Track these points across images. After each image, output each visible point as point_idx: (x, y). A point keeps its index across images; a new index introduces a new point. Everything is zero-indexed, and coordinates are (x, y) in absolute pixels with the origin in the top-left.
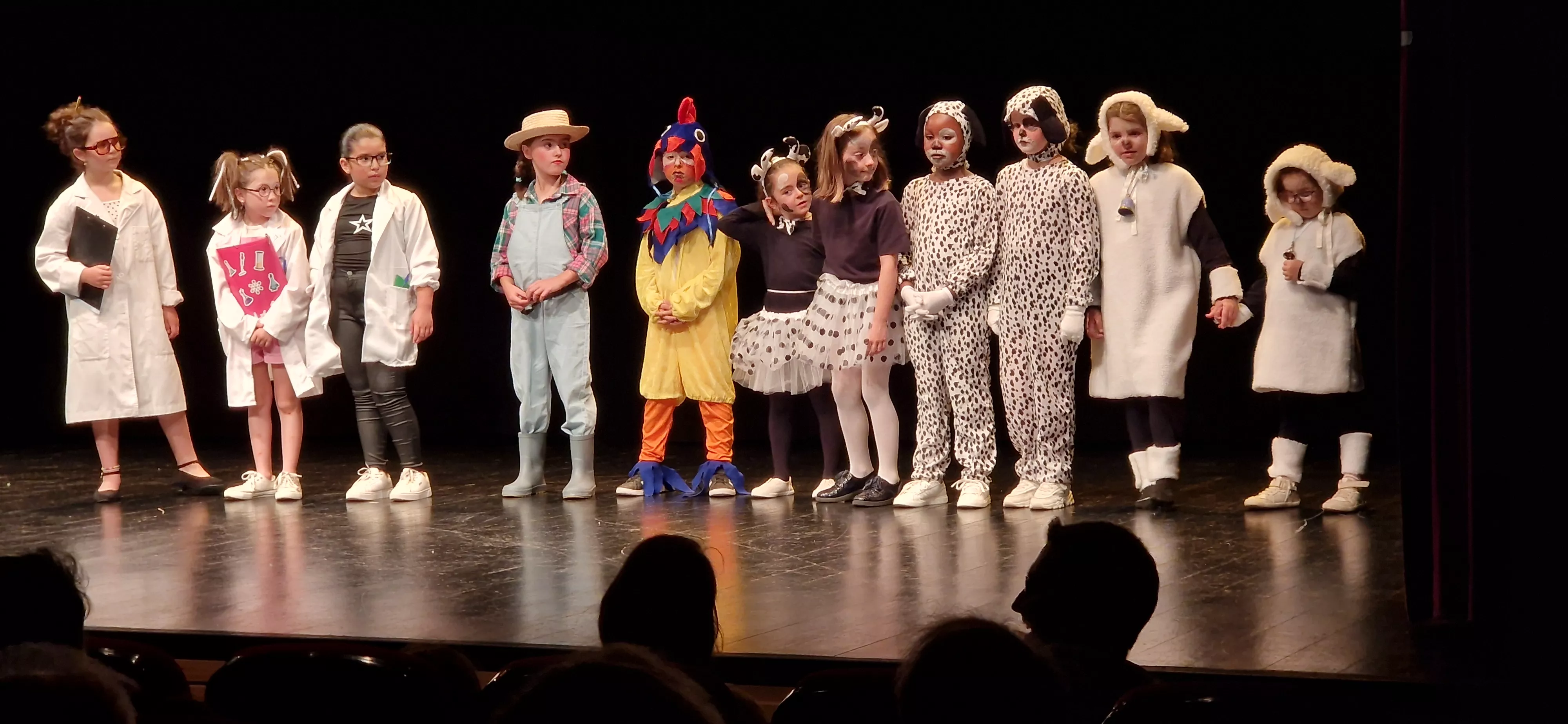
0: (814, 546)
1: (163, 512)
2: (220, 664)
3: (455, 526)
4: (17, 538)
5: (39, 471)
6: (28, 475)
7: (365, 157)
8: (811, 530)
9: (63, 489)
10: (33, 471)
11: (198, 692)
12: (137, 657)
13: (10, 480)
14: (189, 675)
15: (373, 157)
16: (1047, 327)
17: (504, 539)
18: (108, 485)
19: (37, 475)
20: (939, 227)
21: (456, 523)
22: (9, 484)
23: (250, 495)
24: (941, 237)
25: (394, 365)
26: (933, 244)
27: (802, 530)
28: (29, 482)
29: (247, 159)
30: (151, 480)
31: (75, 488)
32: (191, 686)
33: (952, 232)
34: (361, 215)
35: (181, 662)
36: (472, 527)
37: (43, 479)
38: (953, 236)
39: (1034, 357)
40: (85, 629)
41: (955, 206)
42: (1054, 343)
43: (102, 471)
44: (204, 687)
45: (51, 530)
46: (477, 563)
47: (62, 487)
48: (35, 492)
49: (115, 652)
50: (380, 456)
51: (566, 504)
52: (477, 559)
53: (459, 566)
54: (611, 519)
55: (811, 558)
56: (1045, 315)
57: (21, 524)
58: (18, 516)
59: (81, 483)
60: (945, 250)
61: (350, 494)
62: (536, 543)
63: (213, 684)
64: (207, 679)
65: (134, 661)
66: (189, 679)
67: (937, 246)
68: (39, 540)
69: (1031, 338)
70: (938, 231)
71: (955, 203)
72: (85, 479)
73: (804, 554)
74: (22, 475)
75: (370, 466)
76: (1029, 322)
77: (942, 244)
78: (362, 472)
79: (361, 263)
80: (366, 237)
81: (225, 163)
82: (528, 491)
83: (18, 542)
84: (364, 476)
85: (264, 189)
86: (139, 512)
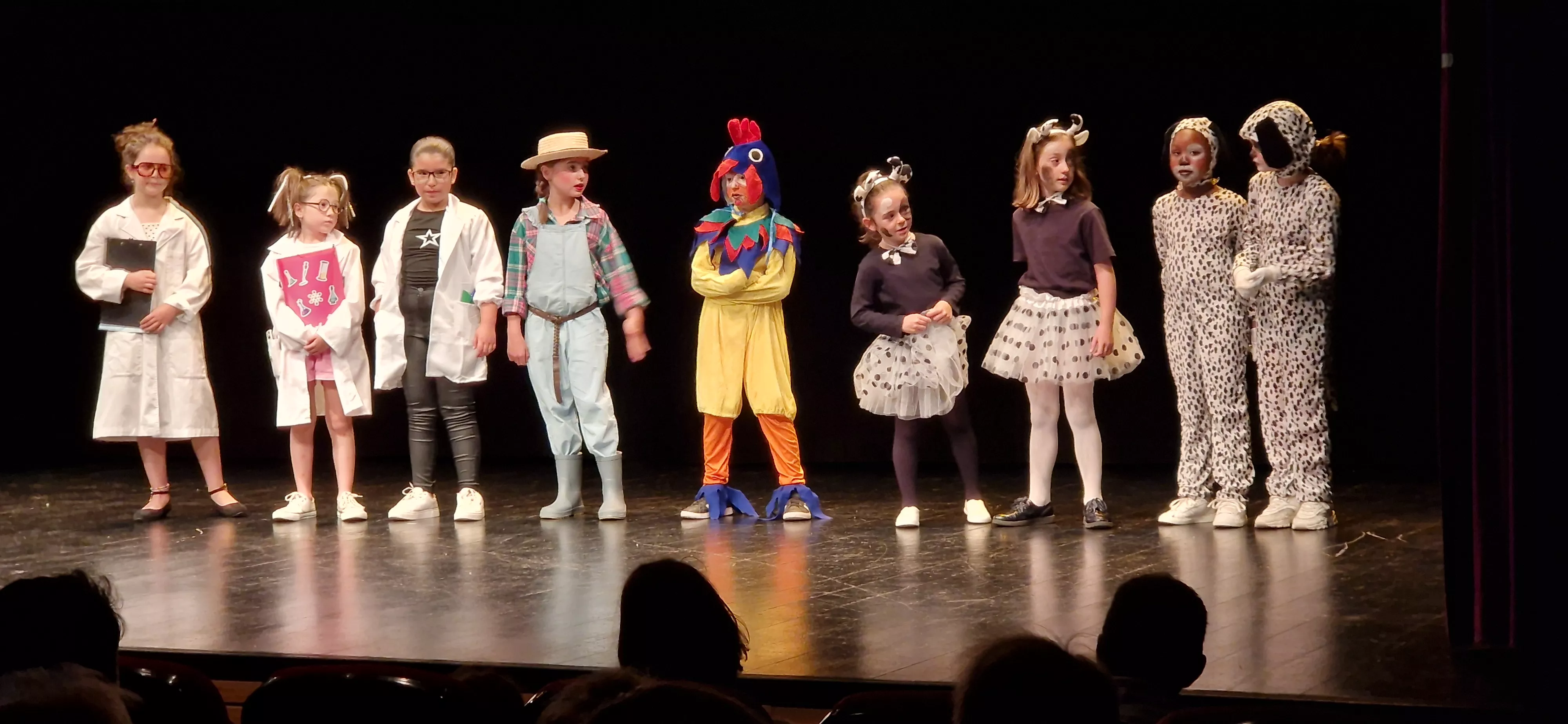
0: (854, 569)
1: (202, 533)
2: (258, 684)
3: (493, 548)
4: (56, 558)
5: (78, 491)
6: (67, 495)
7: (423, 172)
8: (850, 551)
9: (101, 509)
10: (71, 491)
11: (235, 713)
12: (174, 677)
13: (49, 501)
14: (225, 696)
15: (430, 173)
16: (1298, 344)
17: (542, 561)
18: (155, 504)
19: (76, 495)
20: (1196, 245)
21: (495, 545)
22: (48, 505)
23: (297, 517)
24: (1199, 254)
25: (458, 381)
26: (1192, 263)
27: (842, 553)
28: (67, 502)
29: (309, 176)
30: (189, 501)
31: (114, 508)
32: (228, 707)
33: (1209, 250)
34: (427, 230)
35: (217, 683)
36: (510, 549)
37: (81, 499)
38: (1211, 253)
39: (1286, 373)
40: (120, 649)
41: (1210, 225)
42: (1306, 359)
43: (151, 491)
44: (241, 708)
45: (90, 551)
46: (515, 585)
47: (101, 507)
48: (73, 513)
49: (152, 674)
50: (426, 477)
51: (601, 525)
52: (514, 581)
53: (497, 587)
54: (649, 541)
55: (848, 580)
56: (1296, 331)
57: (59, 544)
58: (56, 536)
59: (119, 504)
60: (1204, 268)
61: (393, 513)
62: (574, 565)
63: (251, 705)
64: (243, 700)
65: (171, 682)
66: (225, 701)
67: (1196, 265)
68: (78, 561)
69: (1284, 354)
70: (1195, 249)
71: (1210, 221)
72: (123, 499)
73: (842, 576)
74: (61, 496)
75: (414, 486)
76: (1282, 338)
77: (1200, 262)
78: (407, 492)
79: (429, 280)
80: (433, 252)
81: (287, 179)
82: (568, 512)
83: (57, 562)
84: (408, 495)
85: (324, 205)
86: (177, 532)
